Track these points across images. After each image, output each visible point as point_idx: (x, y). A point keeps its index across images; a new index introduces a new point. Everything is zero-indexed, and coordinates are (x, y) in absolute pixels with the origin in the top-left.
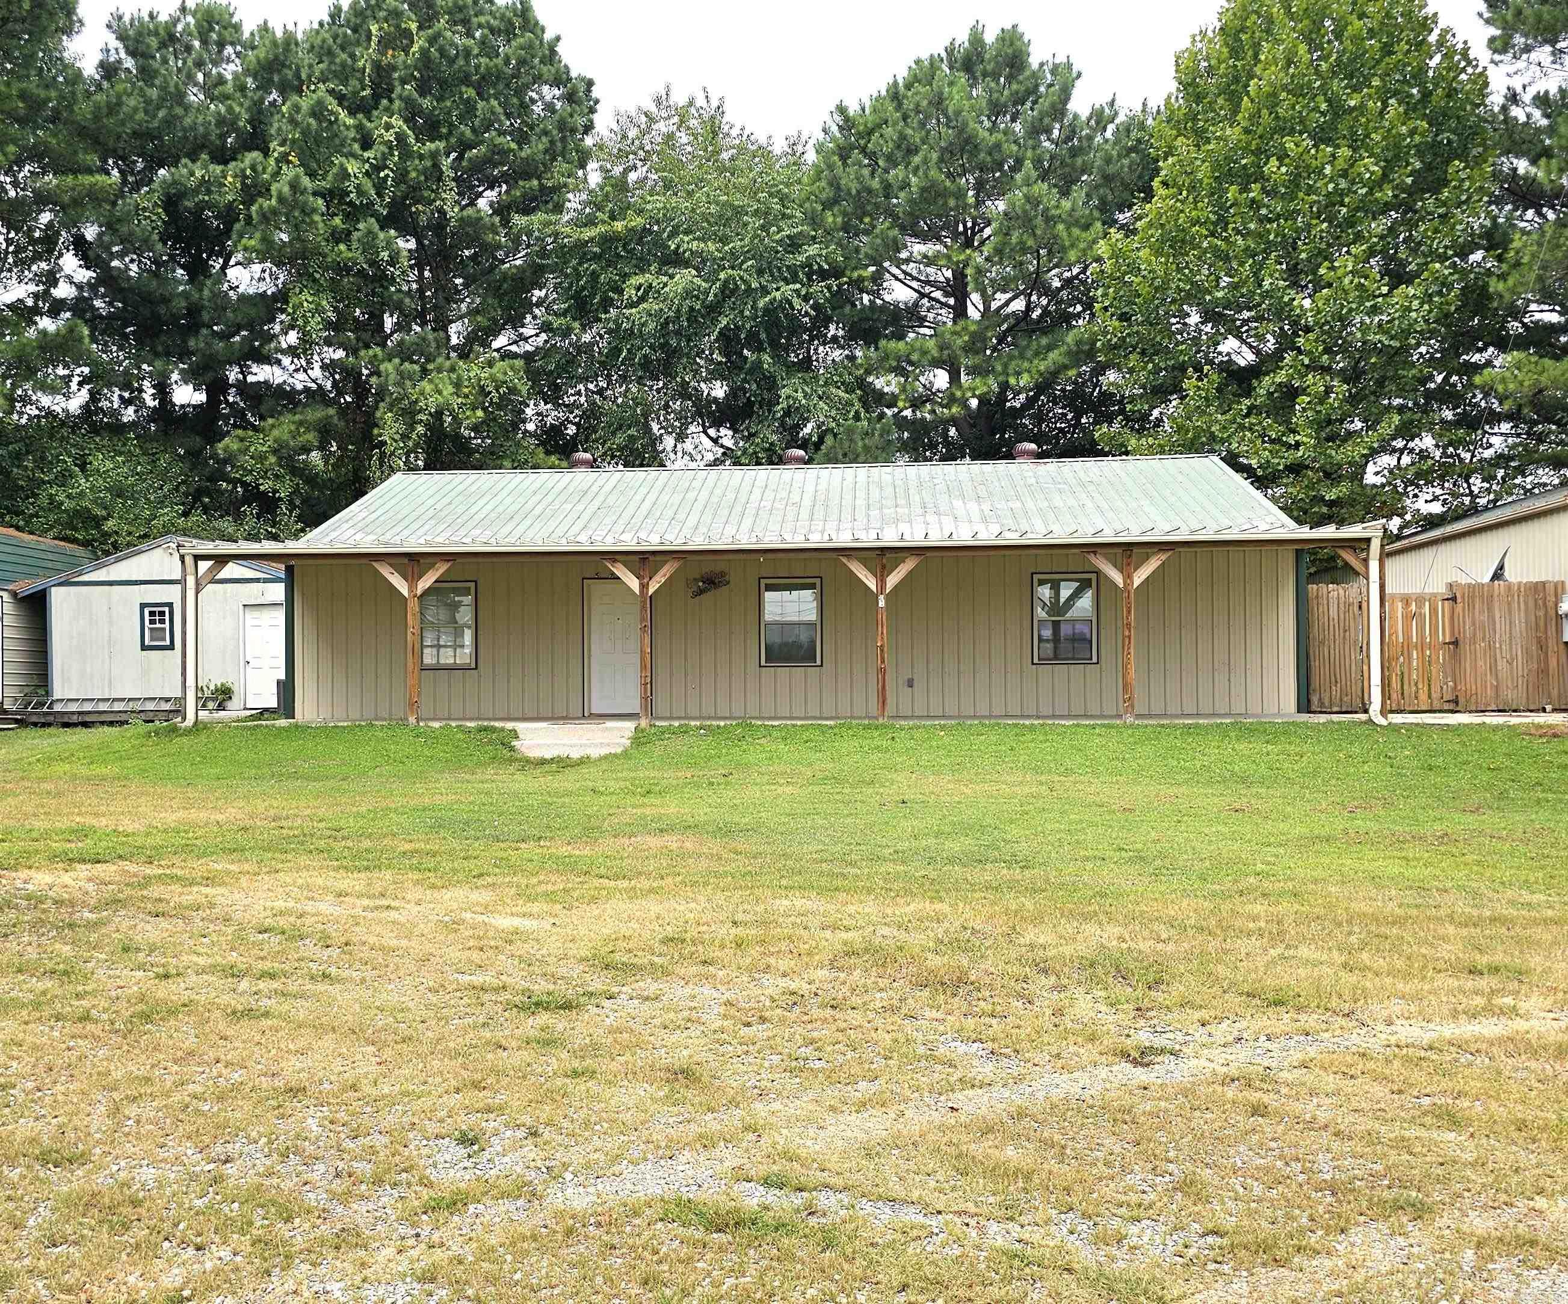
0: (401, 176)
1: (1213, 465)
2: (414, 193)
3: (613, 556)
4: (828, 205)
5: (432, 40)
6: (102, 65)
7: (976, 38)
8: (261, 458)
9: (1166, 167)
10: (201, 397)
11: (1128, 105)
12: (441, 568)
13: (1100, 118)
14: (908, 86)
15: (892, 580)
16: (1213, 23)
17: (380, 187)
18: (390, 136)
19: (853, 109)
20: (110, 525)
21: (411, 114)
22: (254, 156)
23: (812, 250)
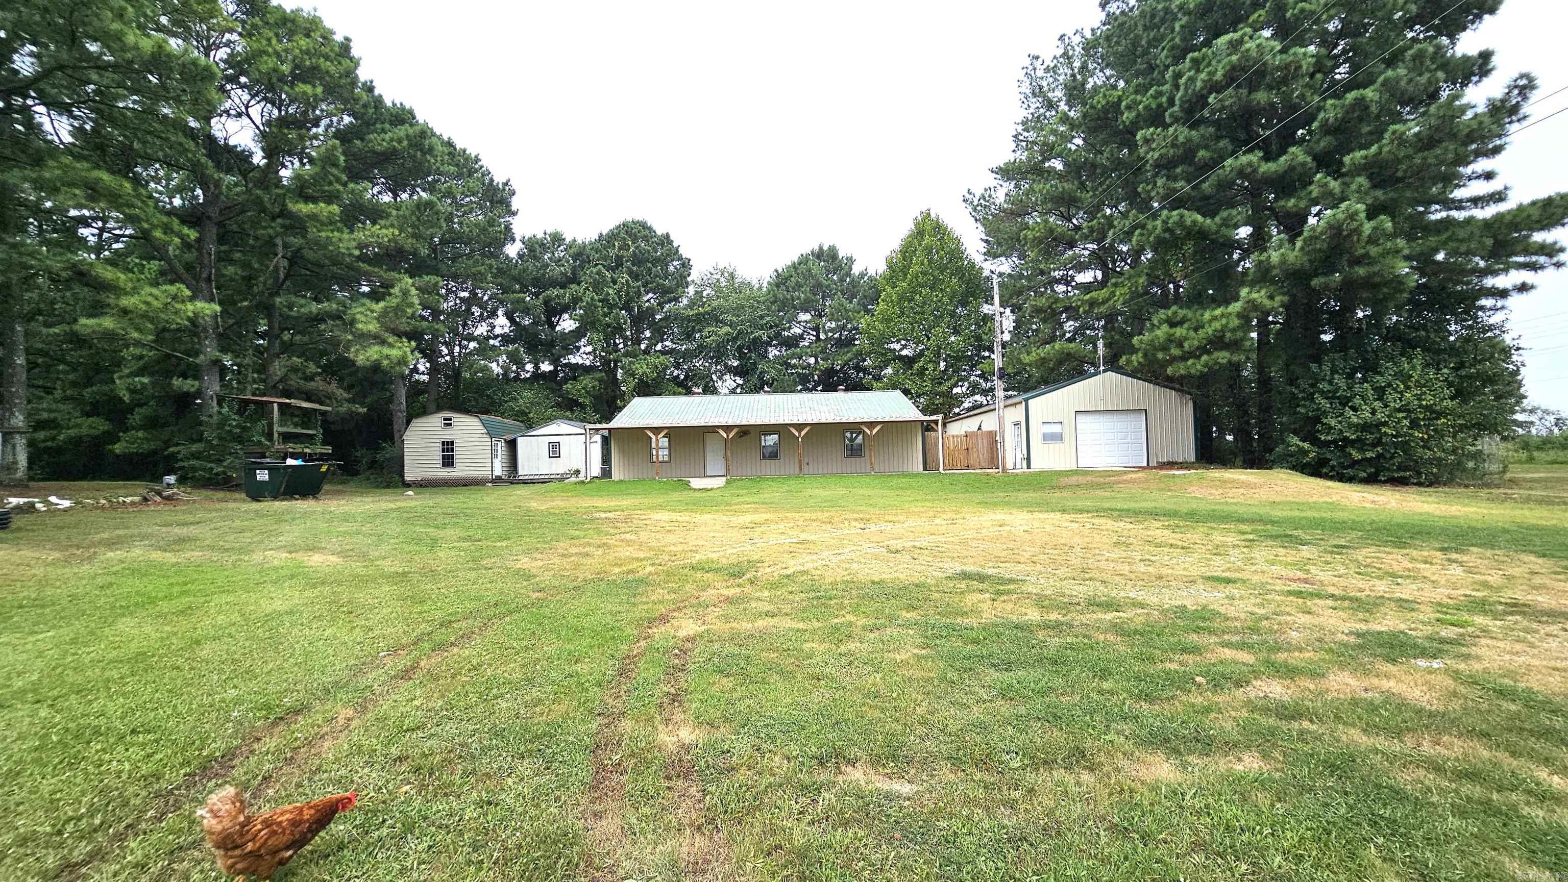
0: (627, 294)
1: (898, 393)
2: (631, 299)
3: (718, 427)
4: (773, 303)
5: (637, 248)
6: (518, 254)
7: (821, 248)
8: (579, 391)
9: (883, 295)
10: (551, 368)
11: (871, 272)
12: (666, 431)
13: (862, 275)
14: (800, 264)
15: (803, 433)
16: (898, 248)
17: (620, 297)
18: (623, 281)
19: (780, 271)
20: (531, 415)
21: (630, 273)
22: (574, 287)
23: (768, 319)
